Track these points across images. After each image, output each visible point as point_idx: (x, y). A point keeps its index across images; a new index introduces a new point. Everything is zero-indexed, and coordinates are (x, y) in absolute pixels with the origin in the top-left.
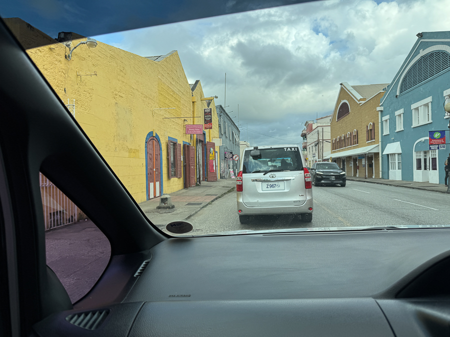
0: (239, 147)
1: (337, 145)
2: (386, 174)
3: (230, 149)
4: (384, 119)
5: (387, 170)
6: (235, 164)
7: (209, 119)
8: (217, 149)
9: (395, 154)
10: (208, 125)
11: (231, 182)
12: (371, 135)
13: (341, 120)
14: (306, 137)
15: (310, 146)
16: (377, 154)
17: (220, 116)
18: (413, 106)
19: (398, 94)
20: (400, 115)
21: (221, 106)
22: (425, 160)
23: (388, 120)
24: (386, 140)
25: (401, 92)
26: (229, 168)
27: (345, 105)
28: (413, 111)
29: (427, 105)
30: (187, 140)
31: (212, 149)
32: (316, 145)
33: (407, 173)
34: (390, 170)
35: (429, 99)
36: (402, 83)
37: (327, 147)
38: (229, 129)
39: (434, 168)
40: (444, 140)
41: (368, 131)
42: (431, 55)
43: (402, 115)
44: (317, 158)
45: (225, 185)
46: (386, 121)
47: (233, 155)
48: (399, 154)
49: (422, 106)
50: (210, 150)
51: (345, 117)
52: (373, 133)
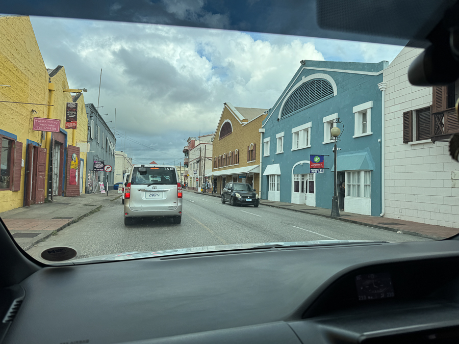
0: (114, 157)
1: (219, 163)
2: (266, 194)
3: (101, 158)
4: (265, 140)
5: (266, 191)
6: (107, 176)
7: (73, 116)
8: (83, 156)
9: (274, 175)
10: (71, 124)
11: (98, 198)
12: (252, 155)
13: (224, 139)
14: (188, 154)
15: (192, 163)
16: (257, 175)
17: (91, 117)
18: (294, 130)
19: (279, 117)
20: (280, 138)
21: (92, 105)
22: (303, 182)
23: (269, 142)
24: (266, 161)
25: (282, 115)
26: (99, 181)
27: (227, 124)
28: (293, 134)
29: (306, 130)
30: (35, 138)
31: (75, 155)
32: (198, 162)
33: (285, 196)
34: (269, 191)
35: (309, 125)
36: (284, 107)
37: (209, 164)
38: (102, 135)
39: (312, 191)
40: (323, 165)
41: (249, 151)
42: (313, 82)
43: (283, 138)
44: (198, 175)
45: (89, 203)
46: (267, 143)
47: (105, 166)
48: (278, 176)
49: (302, 131)
50: (72, 156)
51: (228, 137)
52: (254, 154)
